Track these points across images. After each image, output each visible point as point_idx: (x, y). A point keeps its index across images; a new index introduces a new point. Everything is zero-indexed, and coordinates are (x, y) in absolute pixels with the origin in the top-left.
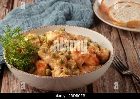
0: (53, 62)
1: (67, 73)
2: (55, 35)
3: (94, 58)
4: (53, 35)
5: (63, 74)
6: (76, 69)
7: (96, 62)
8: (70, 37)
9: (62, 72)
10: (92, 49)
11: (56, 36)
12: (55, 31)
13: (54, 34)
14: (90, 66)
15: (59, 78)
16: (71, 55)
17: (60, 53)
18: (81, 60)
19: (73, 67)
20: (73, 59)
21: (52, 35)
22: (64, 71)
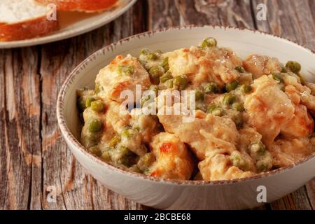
0: (202, 138)
1: (243, 168)
2: (192, 61)
3: (302, 118)
4: (187, 59)
5: (234, 171)
6: (264, 152)
7: (308, 127)
8: (233, 63)
9: (229, 164)
10: (294, 92)
11: (197, 62)
12: (191, 49)
13: (189, 56)
14: (296, 140)
15: (226, 183)
16: (245, 114)
17: (217, 112)
18: (272, 128)
19: (255, 147)
20: (251, 126)
21: (185, 61)
22: (235, 162)
